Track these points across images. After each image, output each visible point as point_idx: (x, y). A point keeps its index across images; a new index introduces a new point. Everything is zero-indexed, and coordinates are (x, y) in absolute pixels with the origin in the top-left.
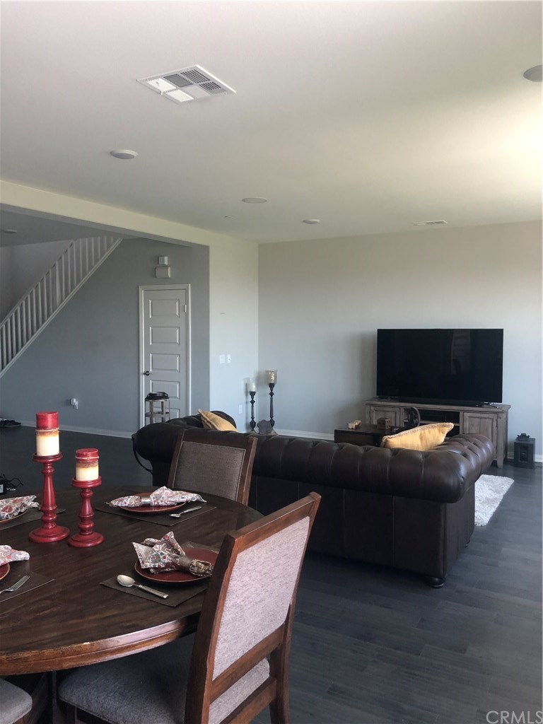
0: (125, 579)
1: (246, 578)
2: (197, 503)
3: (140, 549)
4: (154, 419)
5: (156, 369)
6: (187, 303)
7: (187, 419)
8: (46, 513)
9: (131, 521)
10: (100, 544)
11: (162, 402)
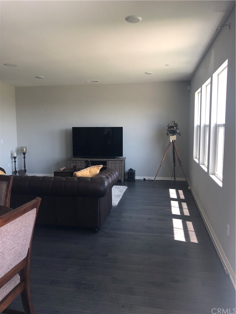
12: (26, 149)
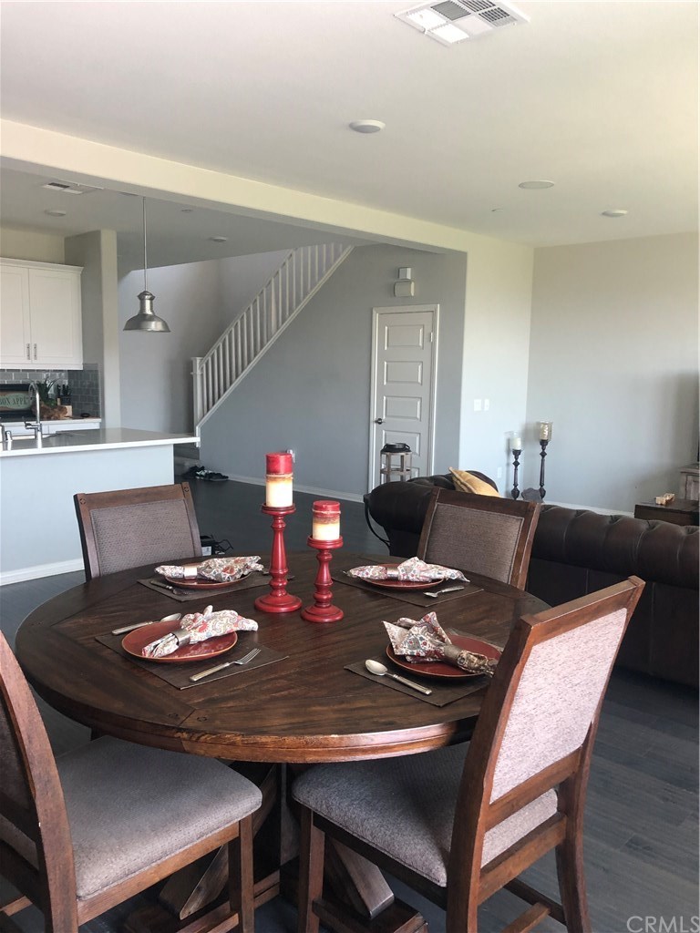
0: (375, 666)
1: (540, 681)
2: (458, 582)
3: (393, 630)
4: (391, 476)
5: (390, 416)
6: (434, 329)
7: (435, 480)
8: (275, 577)
9: (375, 596)
10: (340, 620)
11: (402, 457)
12: (550, 431)
